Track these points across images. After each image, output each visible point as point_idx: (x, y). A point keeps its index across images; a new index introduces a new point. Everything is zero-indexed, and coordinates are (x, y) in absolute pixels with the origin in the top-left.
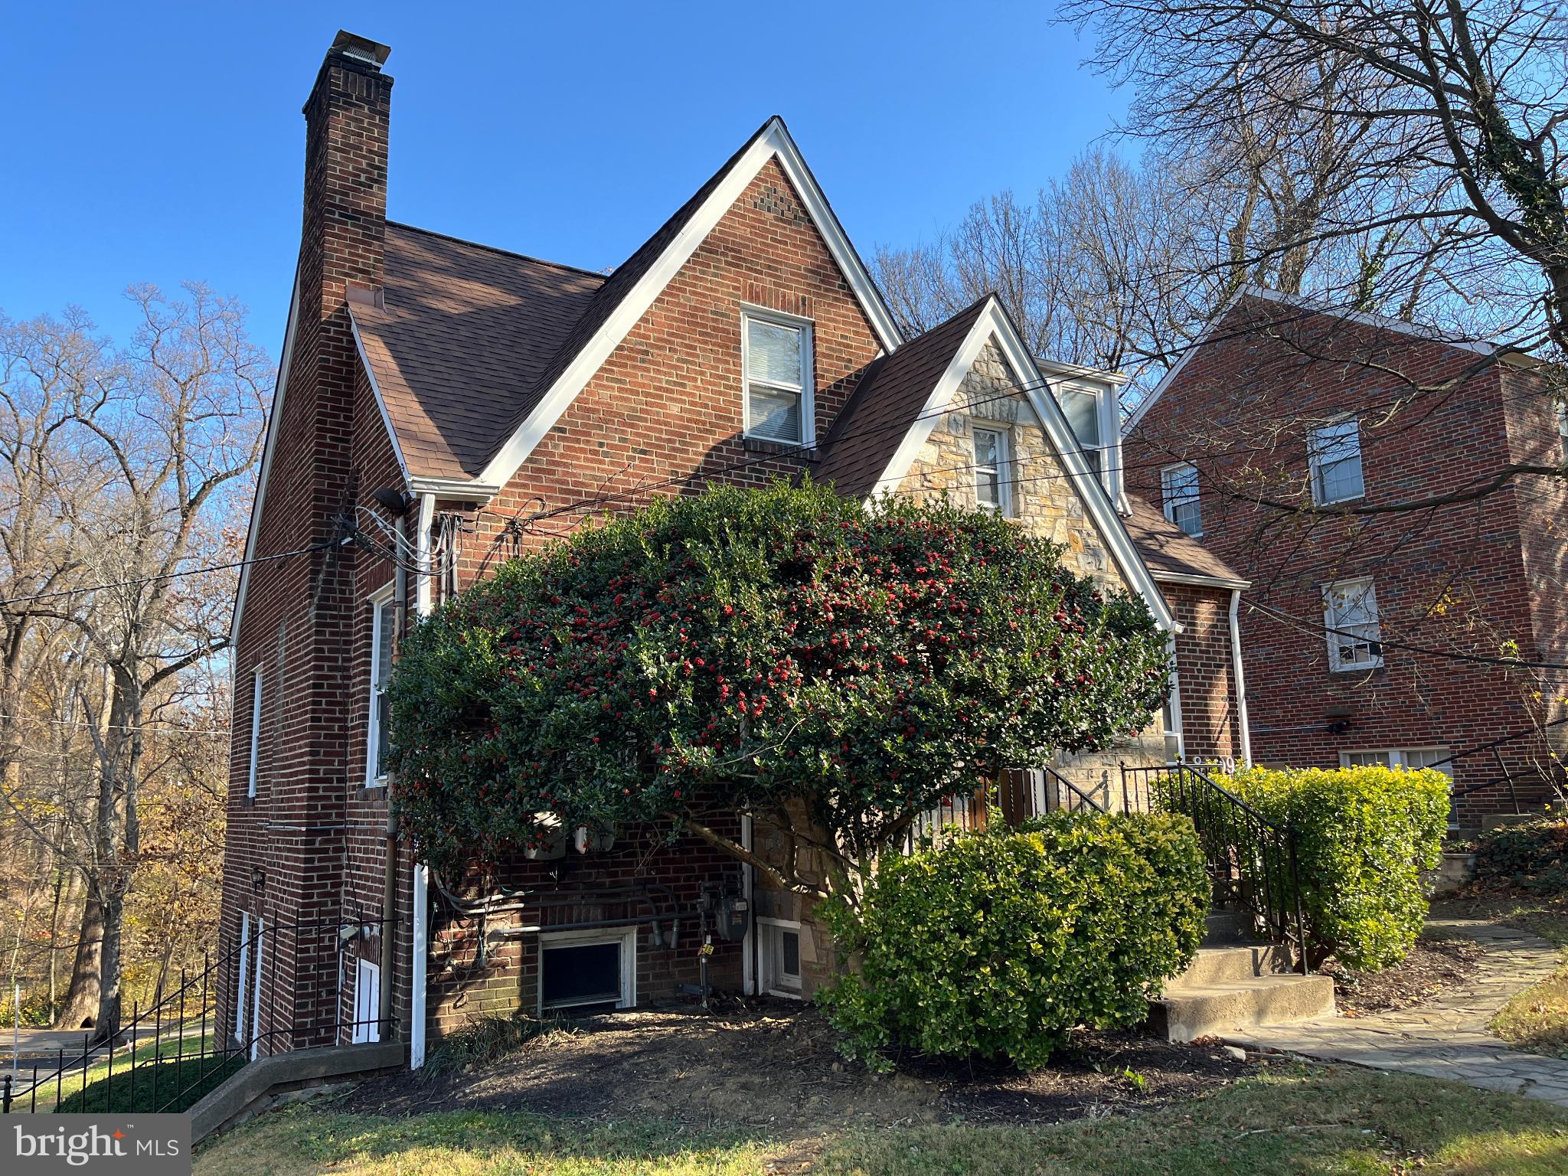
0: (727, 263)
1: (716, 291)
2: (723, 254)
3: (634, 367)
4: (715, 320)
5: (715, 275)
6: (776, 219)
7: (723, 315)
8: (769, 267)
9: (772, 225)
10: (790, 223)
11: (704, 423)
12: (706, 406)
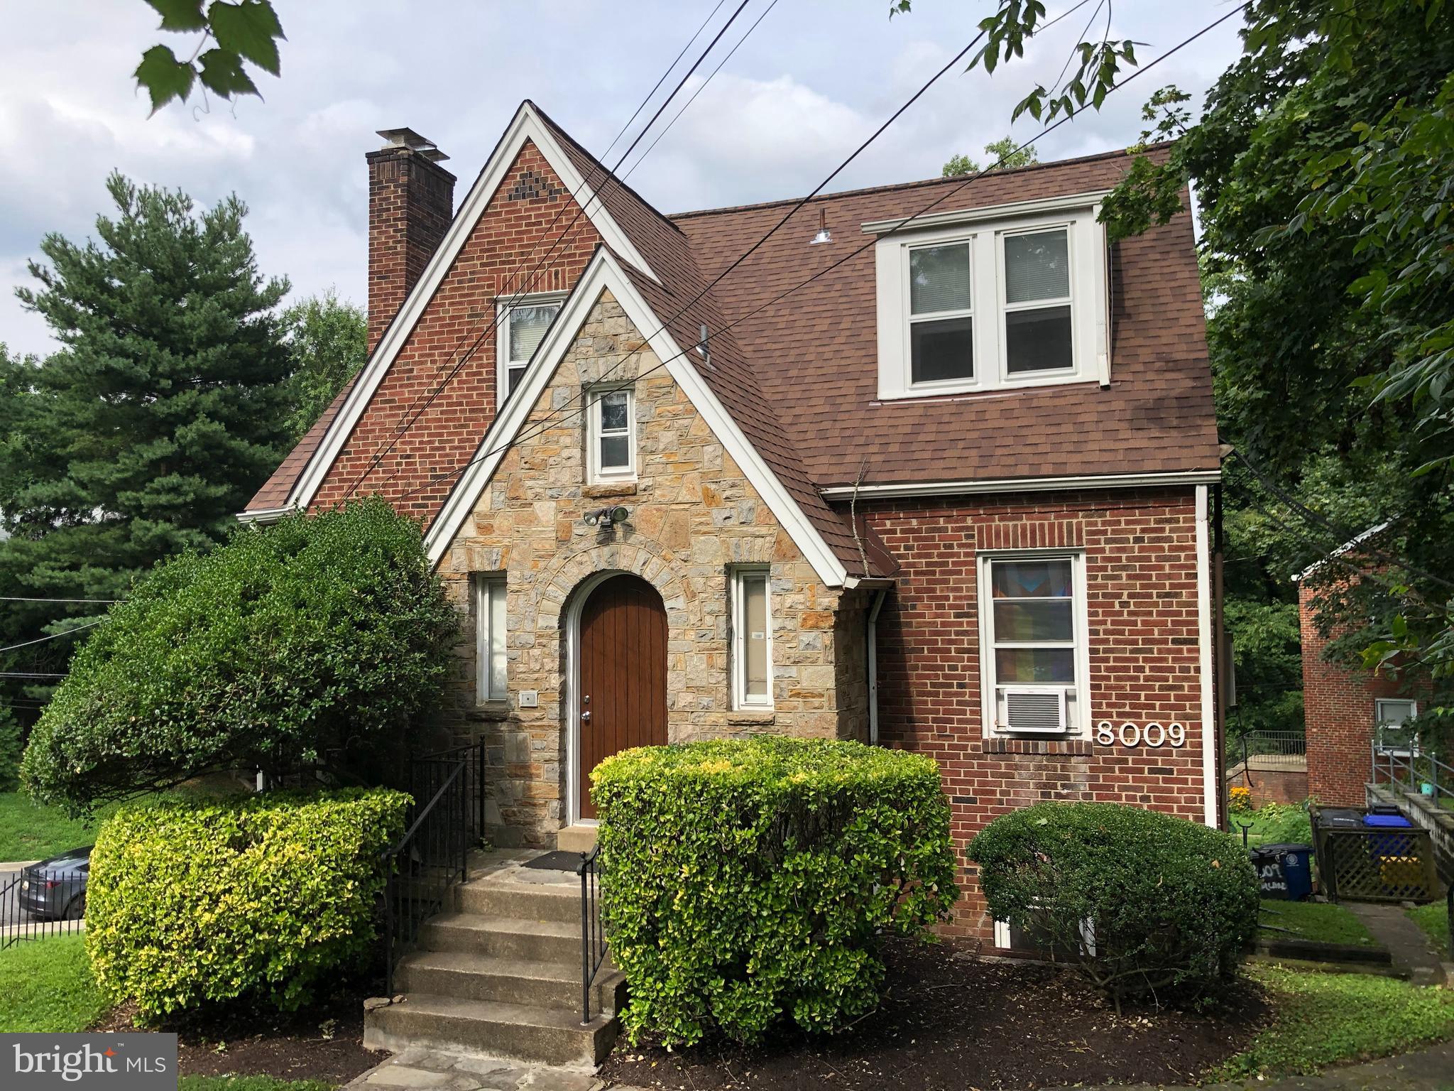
0: (483, 265)
1: (472, 295)
2: (479, 258)
3: (401, 386)
4: (469, 323)
5: (471, 280)
6: (531, 202)
7: (477, 315)
8: (522, 254)
9: (526, 210)
10: (544, 201)
11: (459, 419)
12: (461, 404)
